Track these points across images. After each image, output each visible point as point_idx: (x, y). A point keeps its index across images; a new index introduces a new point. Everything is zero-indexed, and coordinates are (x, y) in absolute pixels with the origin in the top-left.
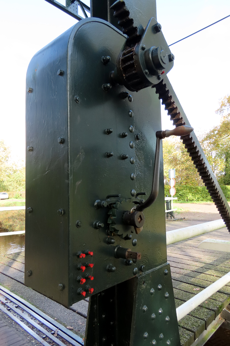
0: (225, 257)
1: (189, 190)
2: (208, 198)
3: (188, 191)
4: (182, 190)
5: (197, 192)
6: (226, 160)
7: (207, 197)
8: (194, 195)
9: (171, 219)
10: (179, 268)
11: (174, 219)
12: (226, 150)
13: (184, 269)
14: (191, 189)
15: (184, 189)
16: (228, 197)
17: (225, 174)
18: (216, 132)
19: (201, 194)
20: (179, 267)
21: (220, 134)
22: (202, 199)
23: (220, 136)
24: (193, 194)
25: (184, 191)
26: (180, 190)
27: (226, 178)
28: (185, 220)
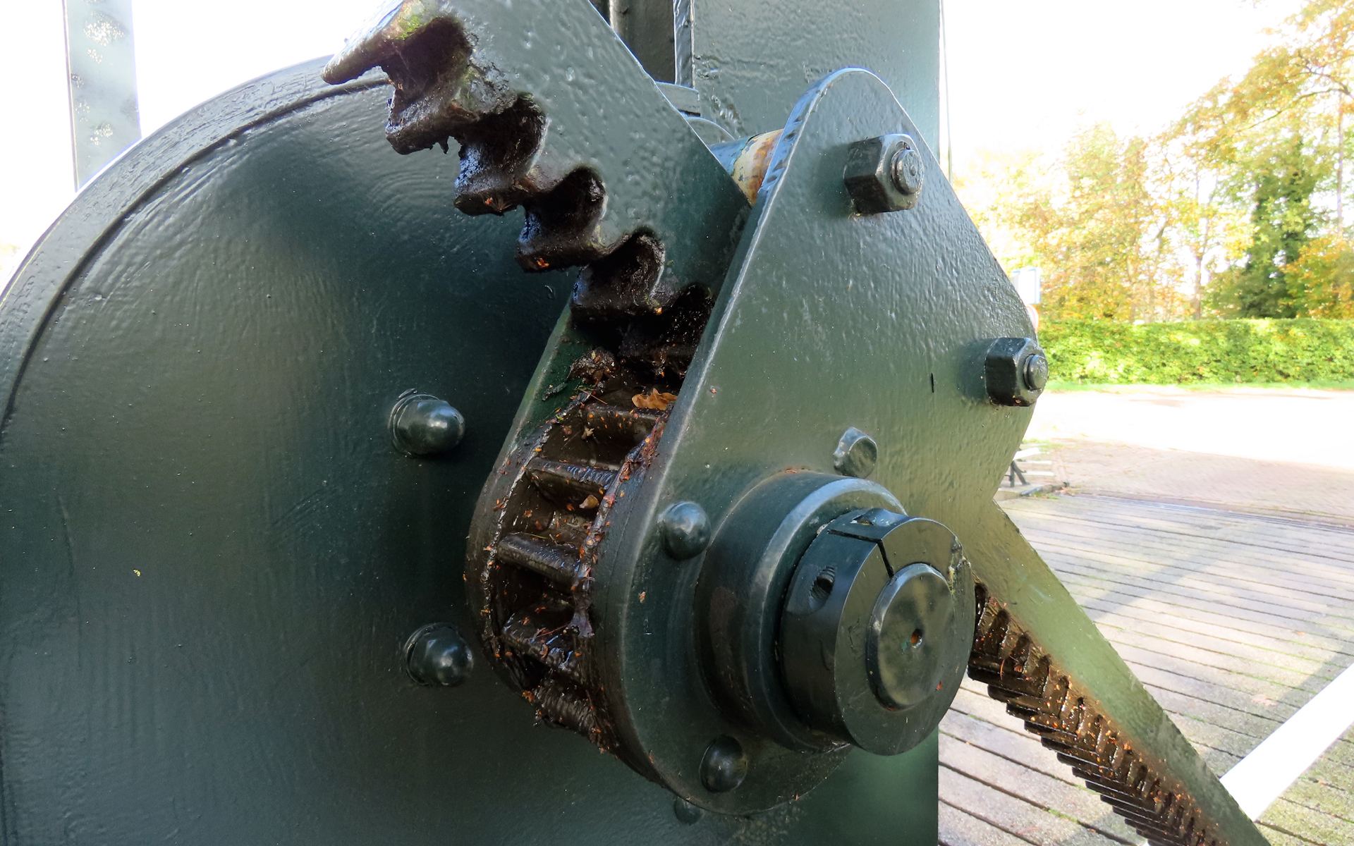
0: (1236, 746)
1: (1094, 337)
2: (1166, 369)
3: (1089, 342)
4: (1065, 337)
5: (1125, 346)
6: (1259, 207)
7: (1164, 365)
8: (1111, 358)
9: (1012, 485)
10: (1028, 801)
11: (1025, 489)
12: (1262, 167)
13: (1048, 809)
14: (1097, 334)
15: (1072, 334)
16: (1252, 367)
17: (1249, 267)
18: (1223, 100)
19: (1143, 352)
20: (1029, 798)
21: (1241, 106)
22: (1144, 373)
23: (1244, 114)
24: (1108, 352)
25: (1072, 340)
26: (1056, 338)
27: (1251, 279)
28: (1067, 493)
